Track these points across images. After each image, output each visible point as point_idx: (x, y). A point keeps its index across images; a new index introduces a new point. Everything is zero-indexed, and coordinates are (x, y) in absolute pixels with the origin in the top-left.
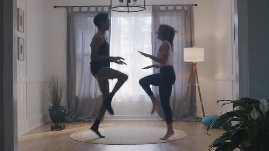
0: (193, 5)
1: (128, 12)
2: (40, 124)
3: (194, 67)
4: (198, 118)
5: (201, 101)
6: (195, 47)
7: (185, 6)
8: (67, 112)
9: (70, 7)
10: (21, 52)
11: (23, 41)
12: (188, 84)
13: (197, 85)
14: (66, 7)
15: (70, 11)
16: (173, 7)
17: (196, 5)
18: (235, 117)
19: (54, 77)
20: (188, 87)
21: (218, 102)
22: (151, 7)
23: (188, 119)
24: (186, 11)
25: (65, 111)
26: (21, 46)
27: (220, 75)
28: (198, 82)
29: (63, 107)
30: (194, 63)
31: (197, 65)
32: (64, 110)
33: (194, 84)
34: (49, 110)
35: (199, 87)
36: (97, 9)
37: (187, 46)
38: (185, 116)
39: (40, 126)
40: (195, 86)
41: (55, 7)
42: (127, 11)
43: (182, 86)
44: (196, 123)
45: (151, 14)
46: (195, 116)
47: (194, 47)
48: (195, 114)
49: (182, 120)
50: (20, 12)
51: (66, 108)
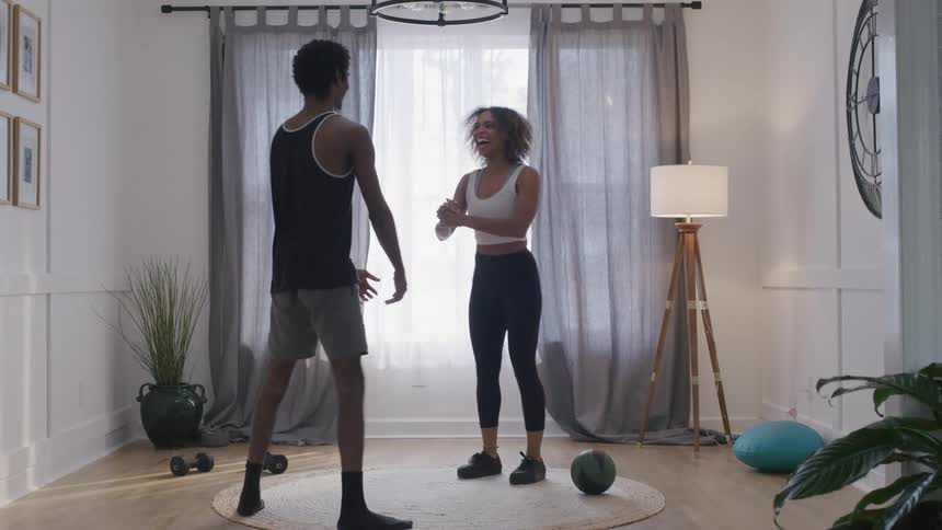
0: (684, 5)
1: (441, 22)
2: (104, 453)
3: (690, 237)
4: (703, 433)
5: (716, 368)
6: (693, 164)
7: (655, 10)
8: (206, 408)
9: (222, 8)
10: (28, 178)
11: (36, 131)
12: (668, 304)
13: (699, 305)
14: (207, 8)
15: (222, 24)
16: (610, 11)
17: (697, 6)
18: (898, 451)
19: (159, 272)
20: (667, 312)
21: (821, 383)
22: (528, 12)
23: (662, 435)
24: (660, 28)
25: (200, 402)
26: (28, 152)
27: (786, 270)
28: (704, 298)
29: (191, 388)
30: (688, 222)
31: (700, 234)
32: (195, 397)
33: (689, 305)
34: (139, 399)
35: (706, 314)
36: (323, 18)
37: (662, 161)
38: (652, 424)
39: (106, 460)
40: (694, 312)
41: (167, 9)
42: (437, 18)
43: (642, 310)
44: (697, 450)
45: (526, 38)
46: (691, 425)
47: (690, 162)
48: (692, 419)
49: (641, 440)
50: (24, 20)
51: (203, 391)
